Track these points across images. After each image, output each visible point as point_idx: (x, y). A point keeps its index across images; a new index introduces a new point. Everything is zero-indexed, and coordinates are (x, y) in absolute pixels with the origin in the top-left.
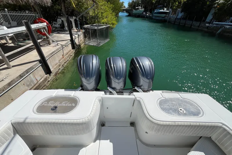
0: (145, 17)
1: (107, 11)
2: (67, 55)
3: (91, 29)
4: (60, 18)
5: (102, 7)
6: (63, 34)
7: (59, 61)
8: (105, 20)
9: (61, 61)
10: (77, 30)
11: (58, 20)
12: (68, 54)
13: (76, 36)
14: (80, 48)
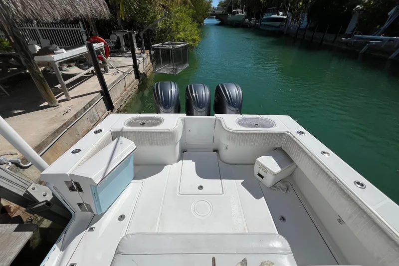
0: (249, 26)
1: (185, 21)
2: (130, 87)
3: (161, 49)
4: (115, 33)
5: (177, 15)
6: (121, 56)
7: (121, 94)
8: (182, 35)
9: (123, 95)
10: (140, 52)
11: (112, 36)
12: (132, 85)
13: (141, 59)
14: (146, 77)
